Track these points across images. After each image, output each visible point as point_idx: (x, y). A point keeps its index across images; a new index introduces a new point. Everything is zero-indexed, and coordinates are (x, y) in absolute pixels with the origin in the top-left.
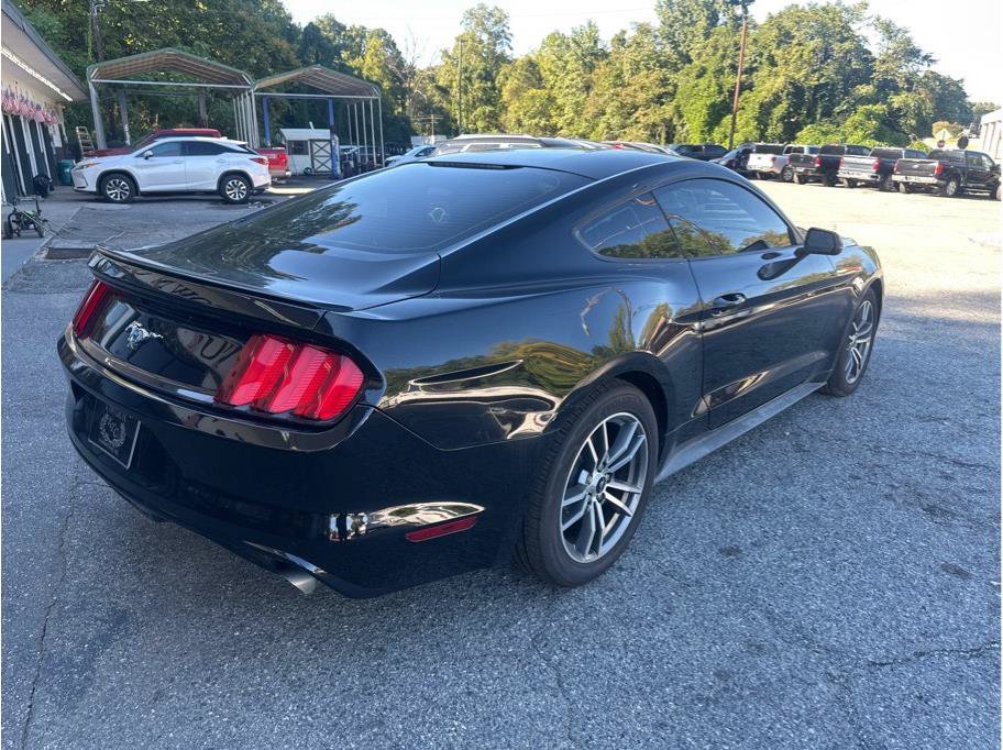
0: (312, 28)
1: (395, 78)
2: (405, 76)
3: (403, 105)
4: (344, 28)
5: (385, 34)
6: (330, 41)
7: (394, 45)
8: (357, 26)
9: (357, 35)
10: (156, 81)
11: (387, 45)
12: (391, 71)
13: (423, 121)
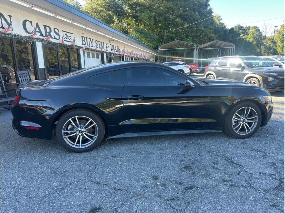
0: (232, 29)
1: (258, 40)
2: (262, 39)
3: (260, 49)
4: (243, 27)
5: (256, 27)
6: (237, 32)
7: (259, 30)
8: (247, 26)
9: (247, 29)
10: (178, 48)
11: (257, 31)
12: (257, 38)
13: (268, 52)
